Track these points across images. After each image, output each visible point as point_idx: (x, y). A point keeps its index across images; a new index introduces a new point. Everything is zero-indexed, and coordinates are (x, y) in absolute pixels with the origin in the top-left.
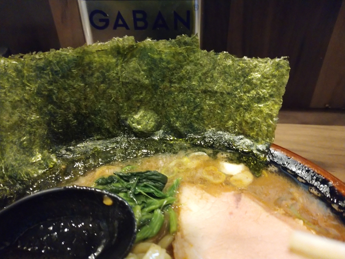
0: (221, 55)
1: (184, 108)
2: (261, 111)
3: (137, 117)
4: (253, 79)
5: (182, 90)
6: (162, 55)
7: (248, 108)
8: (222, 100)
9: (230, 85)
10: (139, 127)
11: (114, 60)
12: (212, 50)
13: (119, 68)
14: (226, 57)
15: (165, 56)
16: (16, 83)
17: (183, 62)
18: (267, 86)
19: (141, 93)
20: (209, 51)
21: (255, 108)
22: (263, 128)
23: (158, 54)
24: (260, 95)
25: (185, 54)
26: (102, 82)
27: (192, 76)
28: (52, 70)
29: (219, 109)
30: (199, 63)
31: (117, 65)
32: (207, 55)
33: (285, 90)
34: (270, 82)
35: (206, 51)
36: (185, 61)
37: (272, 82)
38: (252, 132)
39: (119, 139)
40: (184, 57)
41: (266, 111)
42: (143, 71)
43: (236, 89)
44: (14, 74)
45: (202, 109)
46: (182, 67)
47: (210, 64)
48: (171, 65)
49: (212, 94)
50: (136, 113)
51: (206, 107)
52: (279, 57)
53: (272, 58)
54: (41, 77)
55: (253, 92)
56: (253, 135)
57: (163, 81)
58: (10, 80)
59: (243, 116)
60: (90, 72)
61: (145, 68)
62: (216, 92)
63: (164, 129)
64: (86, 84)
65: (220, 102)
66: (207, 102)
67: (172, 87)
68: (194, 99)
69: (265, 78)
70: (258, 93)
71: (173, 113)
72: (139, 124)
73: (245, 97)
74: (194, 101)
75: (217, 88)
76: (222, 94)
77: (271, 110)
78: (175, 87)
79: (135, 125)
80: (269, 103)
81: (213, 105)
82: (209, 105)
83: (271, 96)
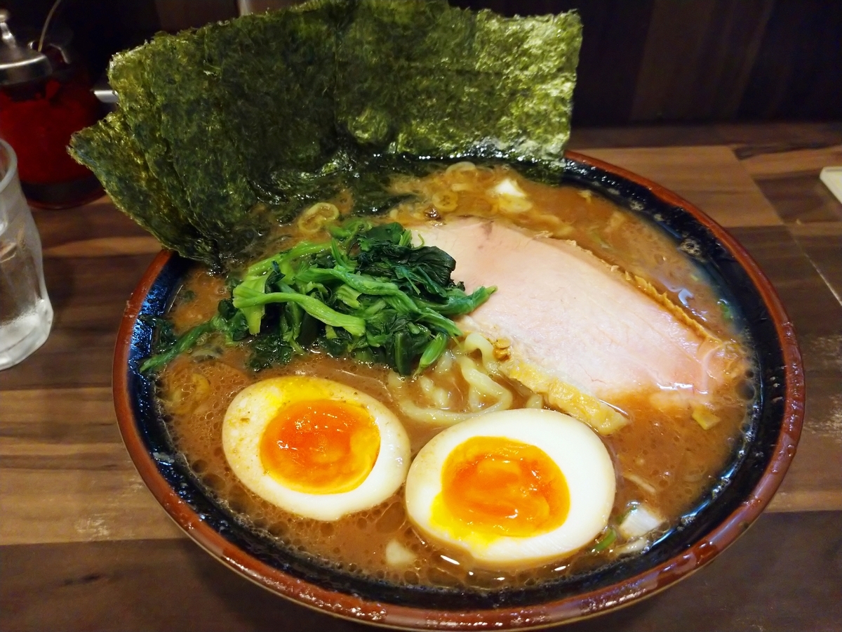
0: (482, 15)
1: (432, 101)
2: (547, 95)
3: (362, 119)
4: (530, 48)
5: (426, 73)
6: (394, 17)
7: (527, 93)
8: (488, 85)
9: (498, 60)
10: (366, 136)
11: (324, 28)
12: (467, 7)
13: (333, 39)
14: (489, 18)
15: (400, 18)
16: (189, 73)
17: (427, 26)
18: (552, 57)
19: (366, 80)
20: (463, 8)
21: (538, 92)
22: (553, 120)
23: (389, 15)
24: (544, 71)
25: (429, 13)
26: (310, 63)
27: (441, 48)
28: (241, 44)
29: (485, 100)
30: (451, 28)
31: (329, 36)
32: (462, 14)
33: (578, 60)
34: (556, 49)
35: (458, 9)
36: (430, 24)
37: (559, 49)
38: (537, 129)
40: (428, 18)
41: (554, 93)
42: (369, 43)
43: (508, 65)
44: (185, 60)
45: (460, 101)
46: (425, 34)
47: (466, 28)
48: (409, 33)
49: (472, 75)
50: (359, 114)
51: (465, 98)
52: (565, 11)
53: (556, 13)
54: (227, 56)
55: (533, 69)
56: (539, 133)
57: (397, 58)
58: (181, 69)
59: (522, 107)
60: (294, 46)
61: (370, 39)
62: (478, 73)
64: (288, 66)
65: (486, 89)
66: (467, 89)
67: (412, 67)
68: (447, 86)
69: (548, 44)
70: (540, 69)
71: (415, 111)
72: (365, 131)
73: (522, 77)
74: (446, 91)
75: (480, 67)
76: (487, 74)
77: (562, 91)
78: (417, 68)
79: (359, 133)
80: (557, 81)
81: (476, 94)
82: (469, 94)
83: (560, 70)
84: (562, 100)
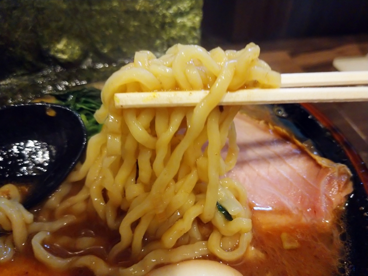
2: (185, 26)
3: (61, 46)
5: (102, 13)
7: (172, 25)
8: (146, 20)
10: (65, 57)
19: (60, 20)
21: (178, 24)
24: (181, 10)
29: (145, 30)
39: (45, 73)
41: (189, 24)
43: (158, 7)
45: (128, 31)
49: (135, 14)
50: (58, 43)
51: (132, 29)
55: (174, 9)
57: (81, 4)
59: (169, 34)
62: (139, 12)
63: (92, 58)
65: (144, 22)
66: (132, 23)
67: (93, 10)
68: (119, 21)
70: (179, 9)
71: (98, 39)
72: (64, 54)
73: (168, 14)
74: (118, 25)
75: (140, 8)
76: (145, 13)
77: (194, 23)
78: (96, 10)
79: (60, 55)
80: (191, 16)
81: (138, 26)
82: (134, 26)
83: (192, 8)
84: (193, 28)
